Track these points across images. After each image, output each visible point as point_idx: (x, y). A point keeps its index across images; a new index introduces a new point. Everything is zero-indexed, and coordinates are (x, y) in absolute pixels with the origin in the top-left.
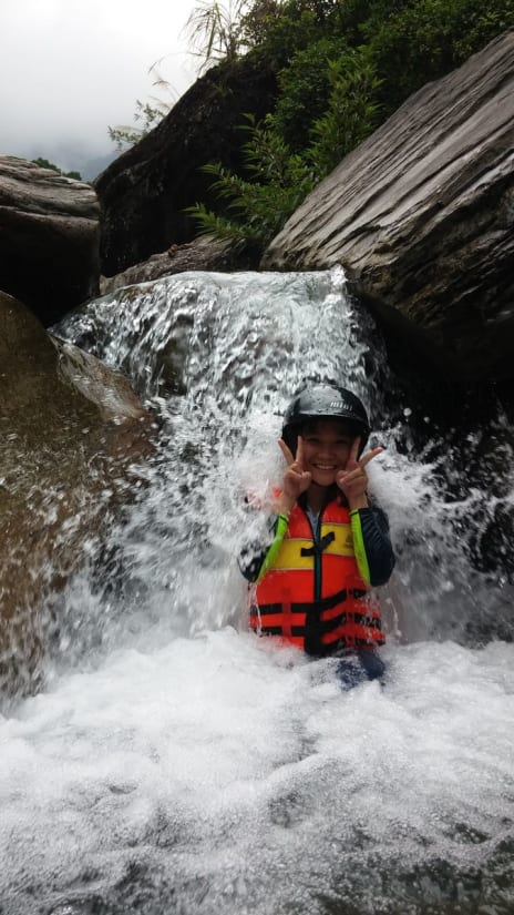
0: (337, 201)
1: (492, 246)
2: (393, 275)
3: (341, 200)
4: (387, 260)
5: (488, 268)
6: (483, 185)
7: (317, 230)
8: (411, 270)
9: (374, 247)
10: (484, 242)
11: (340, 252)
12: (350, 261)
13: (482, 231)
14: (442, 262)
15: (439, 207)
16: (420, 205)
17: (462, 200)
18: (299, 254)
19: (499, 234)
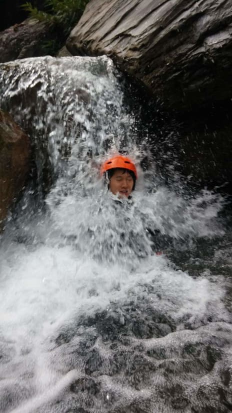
0: (106, 14)
1: (187, 52)
2: (140, 63)
3: (108, 14)
4: (136, 55)
5: (185, 63)
6: (182, 20)
7: (97, 30)
8: (148, 61)
9: (129, 46)
10: (183, 49)
11: (111, 46)
12: (117, 52)
13: (182, 43)
14: (163, 58)
15: (161, 29)
16: (152, 26)
17: (173, 26)
18: (88, 42)
19: (190, 46)
